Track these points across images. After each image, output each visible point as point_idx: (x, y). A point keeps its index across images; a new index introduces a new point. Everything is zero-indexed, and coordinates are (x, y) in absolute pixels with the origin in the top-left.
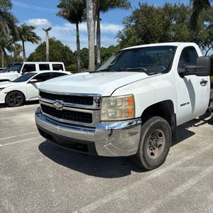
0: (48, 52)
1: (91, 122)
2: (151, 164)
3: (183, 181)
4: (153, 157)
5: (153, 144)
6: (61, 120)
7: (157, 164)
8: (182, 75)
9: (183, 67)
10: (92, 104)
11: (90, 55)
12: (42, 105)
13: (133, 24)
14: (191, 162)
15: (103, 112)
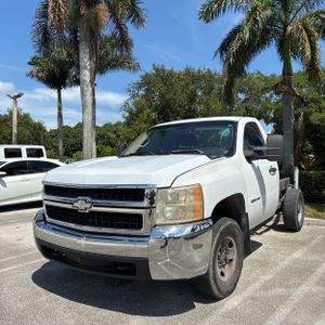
0: (15, 130)
1: (140, 227)
2: (222, 289)
3: (273, 310)
4: (224, 279)
5: (222, 258)
6: (85, 228)
7: (230, 288)
8: (249, 159)
9: (250, 149)
10: (142, 200)
11: (85, 135)
12: (47, 206)
13: (142, 92)
14: (271, 284)
15: (158, 212)
